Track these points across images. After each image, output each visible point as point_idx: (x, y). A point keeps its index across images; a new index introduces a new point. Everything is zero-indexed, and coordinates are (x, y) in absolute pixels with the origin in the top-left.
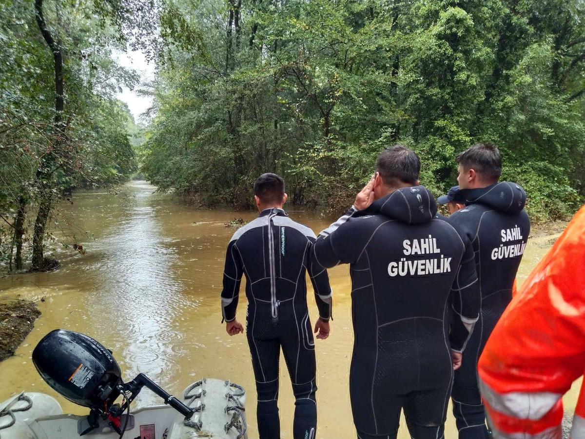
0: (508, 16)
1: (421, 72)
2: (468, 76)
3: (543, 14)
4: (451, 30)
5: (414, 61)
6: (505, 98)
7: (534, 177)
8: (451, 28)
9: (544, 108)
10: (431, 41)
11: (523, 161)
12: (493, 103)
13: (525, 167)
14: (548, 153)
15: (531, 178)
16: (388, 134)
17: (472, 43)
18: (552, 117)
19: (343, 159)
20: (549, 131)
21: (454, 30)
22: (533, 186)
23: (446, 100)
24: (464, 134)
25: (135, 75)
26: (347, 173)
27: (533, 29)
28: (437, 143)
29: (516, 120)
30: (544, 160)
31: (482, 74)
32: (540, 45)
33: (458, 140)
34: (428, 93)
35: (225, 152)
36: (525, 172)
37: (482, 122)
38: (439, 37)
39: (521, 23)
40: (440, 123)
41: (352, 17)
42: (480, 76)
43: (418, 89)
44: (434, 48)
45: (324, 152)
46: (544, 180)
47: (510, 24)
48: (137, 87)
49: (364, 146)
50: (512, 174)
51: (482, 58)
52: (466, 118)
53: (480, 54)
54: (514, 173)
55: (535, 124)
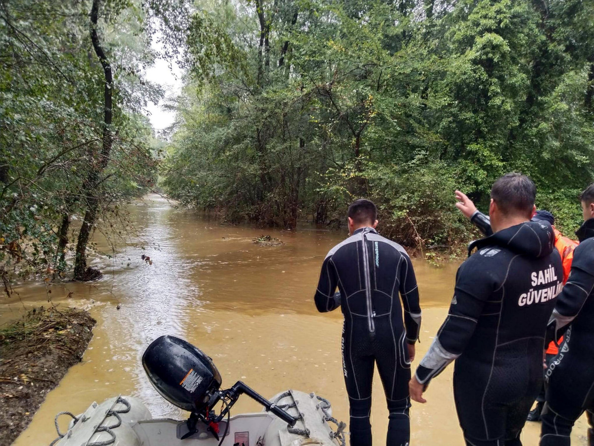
0: (544, 43)
1: (455, 96)
2: (503, 101)
3: (580, 42)
4: (487, 55)
5: (447, 85)
6: (539, 124)
7: (567, 205)
8: (486, 54)
9: (579, 135)
10: (466, 66)
11: (556, 188)
12: (526, 129)
13: (557, 194)
14: (581, 181)
15: (564, 206)
16: (421, 156)
17: (507, 69)
18: (586, 145)
19: (373, 180)
20: (584, 159)
21: (490, 55)
22: (566, 213)
23: (480, 124)
24: (497, 159)
25: (160, 90)
26: (378, 194)
27: (569, 57)
28: (468, 167)
29: (551, 147)
30: (577, 188)
31: (516, 100)
32: (576, 73)
33: (491, 165)
34: (462, 117)
35: (253, 169)
36: (558, 199)
37: (514, 147)
38: (475, 62)
39: (557, 50)
40: (473, 147)
41: (387, 40)
42: (514, 102)
43: (451, 112)
44: (469, 72)
45: (355, 172)
46: (577, 208)
47: (546, 51)
48: (161, 102)
49: (396, 168)
50: (545, 201)
51: (517, 84)
52: (498, 143)
53: (515, 79)
54: (546, 200)
55: (569, 151)
